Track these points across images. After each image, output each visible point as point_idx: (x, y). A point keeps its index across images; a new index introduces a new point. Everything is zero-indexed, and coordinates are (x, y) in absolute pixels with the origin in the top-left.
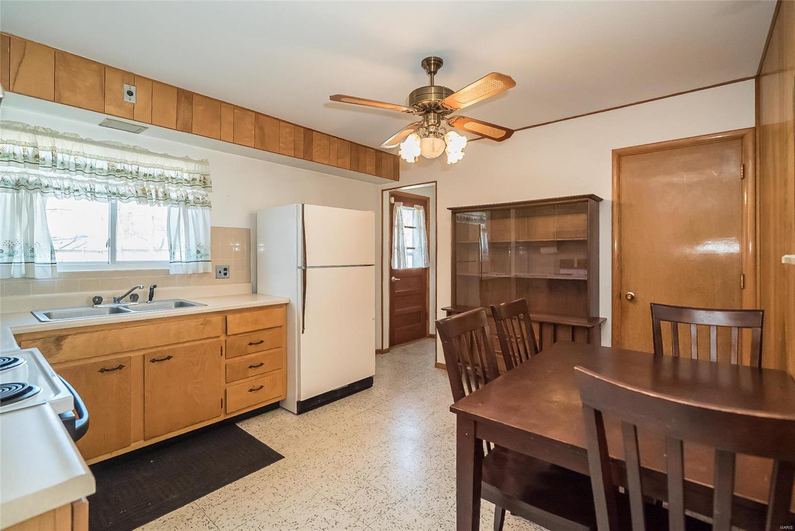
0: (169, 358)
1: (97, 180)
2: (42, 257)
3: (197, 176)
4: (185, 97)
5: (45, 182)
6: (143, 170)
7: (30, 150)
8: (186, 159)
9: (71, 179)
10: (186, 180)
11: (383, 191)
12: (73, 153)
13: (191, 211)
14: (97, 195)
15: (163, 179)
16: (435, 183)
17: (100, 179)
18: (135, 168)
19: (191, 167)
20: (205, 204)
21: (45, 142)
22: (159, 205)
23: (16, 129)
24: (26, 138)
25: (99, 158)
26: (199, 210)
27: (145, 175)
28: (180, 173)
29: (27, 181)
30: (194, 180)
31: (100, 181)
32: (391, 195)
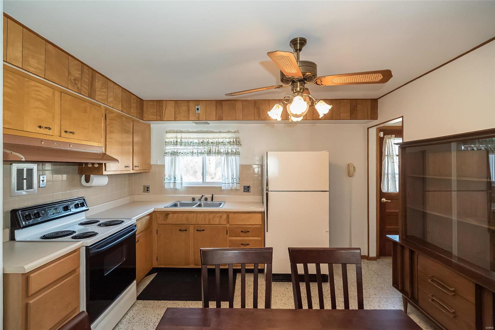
0: (203, 230)
1: (195, 148)
2: (178, 181)
3: (232, 140)
4: (219, 103)
5: (179, 151)
6: (211, 141)
7: (175, 139)
8: (228, 132)
9: (187, 149)
10: (228, 142)
11: (368, 128)
12: (187, 138)
13: (230, 158)
14: (194, 154)
15: (218, 144)
16: (401, 118)
17: (196, 147)
18: (207, 140)
19: (230, 135)
20: (237, 153)
21: (179, 135)
22: (216, 156)
23: (171, 132)
24: (174, 135)
25: (195, 138)
26: (233, 157)
27: (212, 143)
28: (224, 139)
29: (174, 152)
30: (231, 142)
31: (196, 148)
32: (380, 130)
